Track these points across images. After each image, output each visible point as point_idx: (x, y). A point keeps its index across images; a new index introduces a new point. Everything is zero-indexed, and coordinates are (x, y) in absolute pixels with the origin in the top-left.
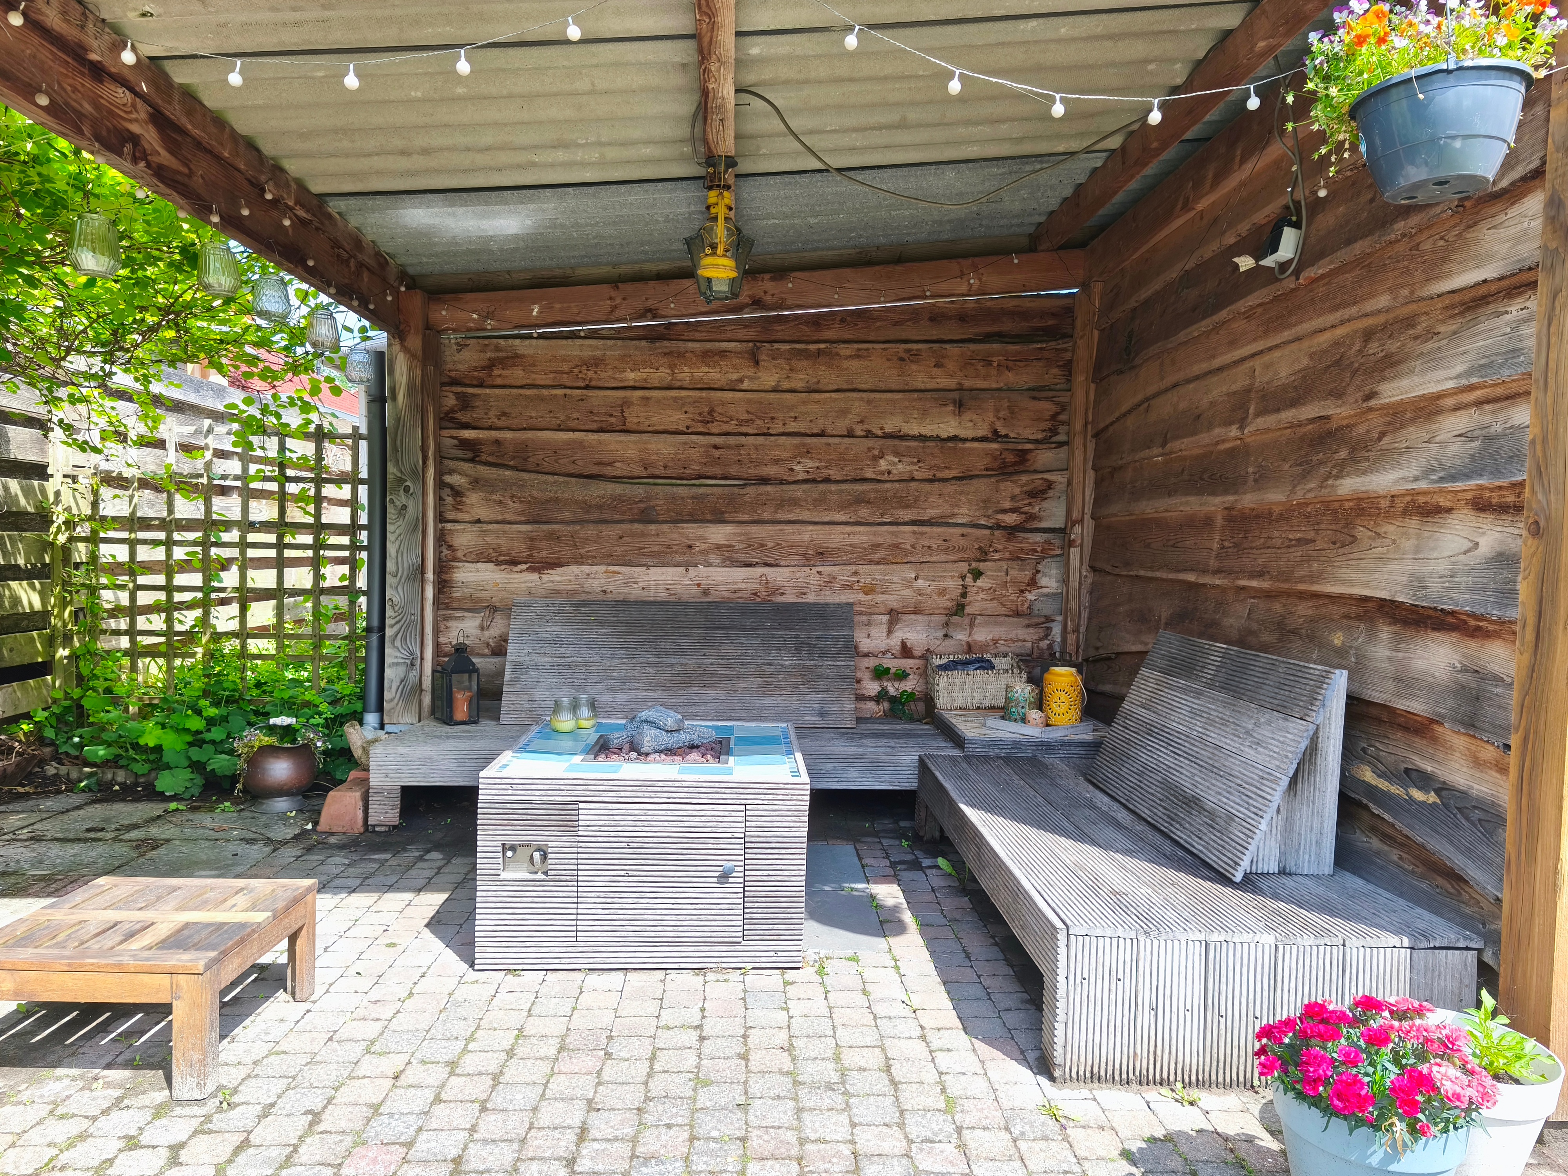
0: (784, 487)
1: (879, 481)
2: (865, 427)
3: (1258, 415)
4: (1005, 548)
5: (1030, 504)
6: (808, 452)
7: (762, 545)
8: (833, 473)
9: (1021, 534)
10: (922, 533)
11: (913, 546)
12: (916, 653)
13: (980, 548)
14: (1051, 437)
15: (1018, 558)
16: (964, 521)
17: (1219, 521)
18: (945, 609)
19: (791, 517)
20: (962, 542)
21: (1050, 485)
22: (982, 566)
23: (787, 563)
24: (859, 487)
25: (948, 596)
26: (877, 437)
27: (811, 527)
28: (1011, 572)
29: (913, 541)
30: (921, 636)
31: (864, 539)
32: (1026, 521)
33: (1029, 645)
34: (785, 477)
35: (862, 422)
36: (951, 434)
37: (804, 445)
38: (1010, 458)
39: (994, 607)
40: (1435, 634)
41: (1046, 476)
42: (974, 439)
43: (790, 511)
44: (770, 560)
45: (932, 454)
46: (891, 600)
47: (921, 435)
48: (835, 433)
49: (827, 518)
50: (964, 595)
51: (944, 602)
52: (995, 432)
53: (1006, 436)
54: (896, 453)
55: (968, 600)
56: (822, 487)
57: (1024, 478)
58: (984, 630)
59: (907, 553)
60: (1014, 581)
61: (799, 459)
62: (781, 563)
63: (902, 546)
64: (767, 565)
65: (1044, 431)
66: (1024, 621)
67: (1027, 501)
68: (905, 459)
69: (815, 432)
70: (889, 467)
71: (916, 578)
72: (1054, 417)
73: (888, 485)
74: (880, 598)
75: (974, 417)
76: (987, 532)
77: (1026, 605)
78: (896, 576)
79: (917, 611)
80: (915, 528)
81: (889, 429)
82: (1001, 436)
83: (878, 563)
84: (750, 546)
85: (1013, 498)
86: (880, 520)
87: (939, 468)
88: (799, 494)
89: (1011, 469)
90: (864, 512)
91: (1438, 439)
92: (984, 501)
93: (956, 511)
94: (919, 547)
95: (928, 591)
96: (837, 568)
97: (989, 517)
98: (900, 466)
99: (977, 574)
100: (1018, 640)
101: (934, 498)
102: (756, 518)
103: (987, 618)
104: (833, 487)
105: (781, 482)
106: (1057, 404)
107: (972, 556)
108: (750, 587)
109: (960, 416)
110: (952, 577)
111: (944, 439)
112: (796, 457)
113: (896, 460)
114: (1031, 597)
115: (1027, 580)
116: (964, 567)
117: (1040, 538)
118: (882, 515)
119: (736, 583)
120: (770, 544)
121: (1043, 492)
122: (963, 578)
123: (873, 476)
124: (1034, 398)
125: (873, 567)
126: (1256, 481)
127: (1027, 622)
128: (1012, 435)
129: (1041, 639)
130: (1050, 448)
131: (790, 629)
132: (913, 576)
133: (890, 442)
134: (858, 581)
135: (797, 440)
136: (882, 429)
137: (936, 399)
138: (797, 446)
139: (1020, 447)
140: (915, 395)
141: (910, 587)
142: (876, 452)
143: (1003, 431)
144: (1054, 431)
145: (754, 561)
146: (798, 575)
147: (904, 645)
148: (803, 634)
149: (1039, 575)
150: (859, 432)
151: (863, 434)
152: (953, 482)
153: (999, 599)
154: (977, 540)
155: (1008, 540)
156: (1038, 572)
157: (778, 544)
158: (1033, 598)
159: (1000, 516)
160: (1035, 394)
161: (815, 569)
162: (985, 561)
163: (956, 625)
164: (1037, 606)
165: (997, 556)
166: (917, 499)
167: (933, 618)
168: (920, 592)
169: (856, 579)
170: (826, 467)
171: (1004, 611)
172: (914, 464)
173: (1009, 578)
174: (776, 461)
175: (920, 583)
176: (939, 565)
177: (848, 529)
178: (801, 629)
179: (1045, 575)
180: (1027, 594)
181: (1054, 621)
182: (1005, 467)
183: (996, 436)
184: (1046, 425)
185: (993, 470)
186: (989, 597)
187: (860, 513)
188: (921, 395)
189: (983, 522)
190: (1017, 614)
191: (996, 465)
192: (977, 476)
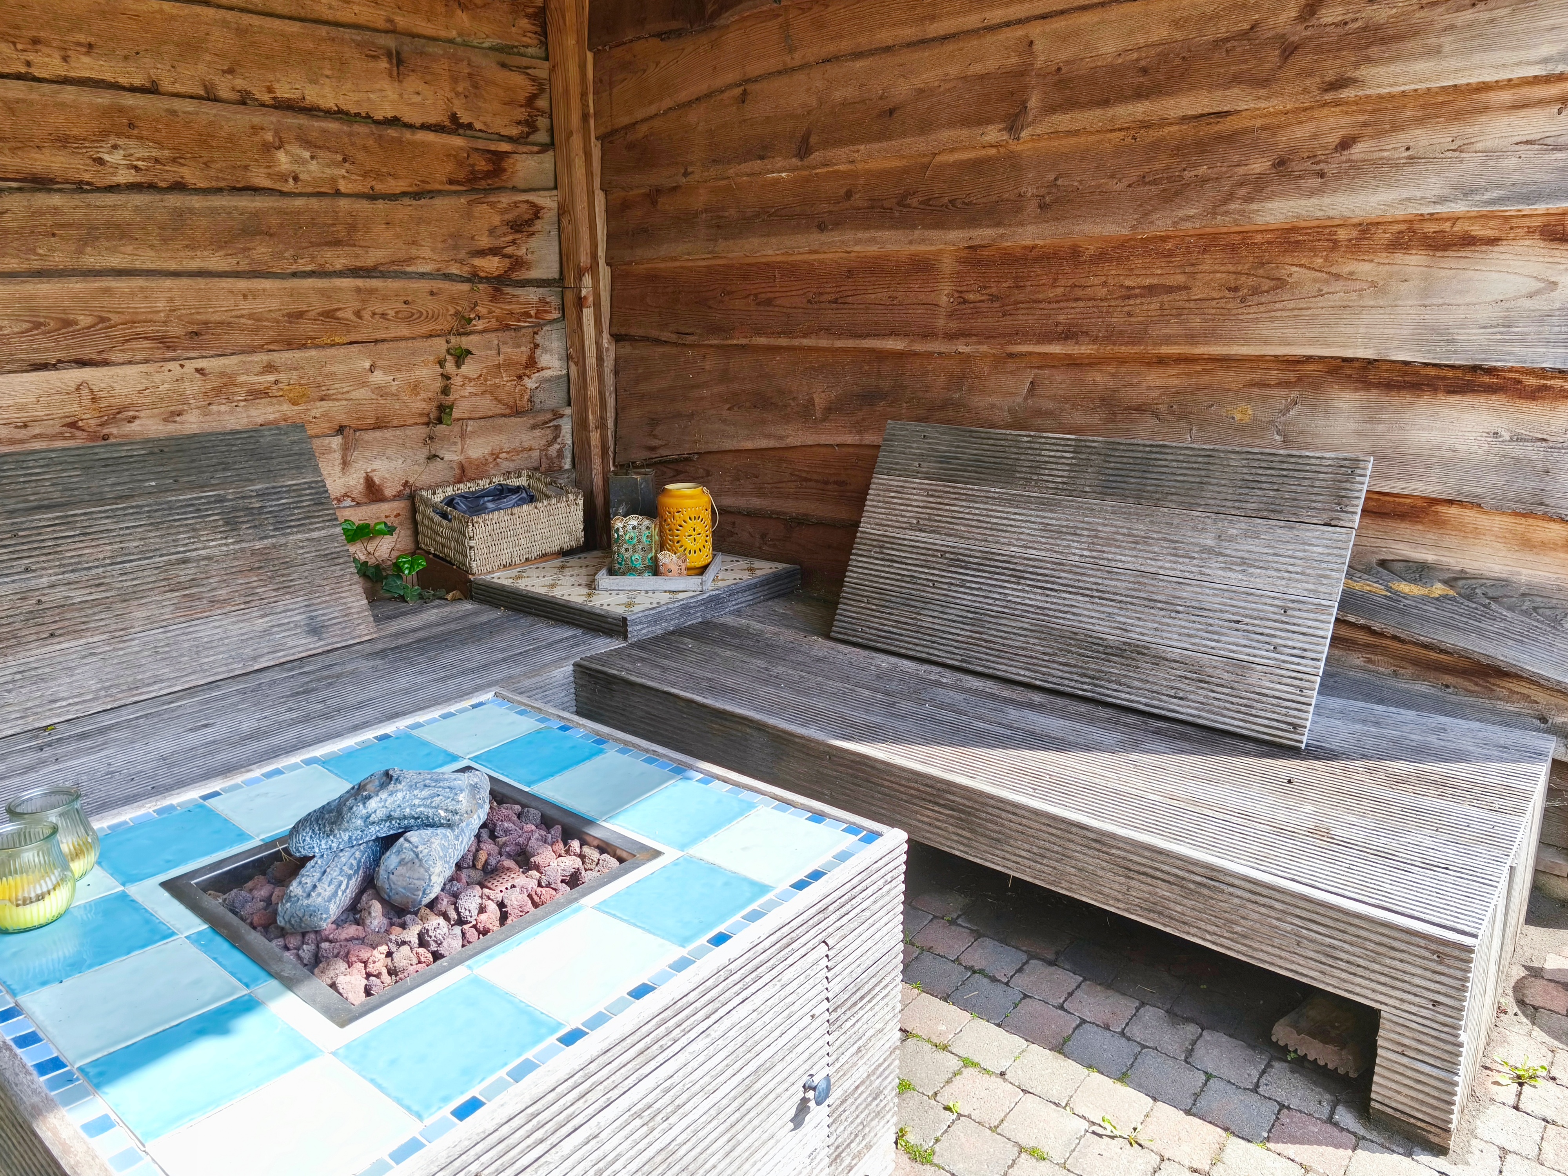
0: (92, 198)
1: (282, 194)
2: (239, 83)
3: (1052, 109)
4: (490, 312)
5: (514, 242)
6: (131, 125)
7: (67, 323)
8: (190, 174)
9: (509, 290)
10: (372, 291)
11: (358, 314)
12: (389, 492)
13: (457, 313)
14: (528, 134)
15: (508, 327)
16: (427, 268)
17: (948, 265)
18: (421, 415)
19: (115, 261)
20: (431, 305)
21: (537, 212)
22: (465, 342)
23: (127, 356)
24: (245, 202)
25: (423, 395)
26: (263, 105)
27: (168, 283)
28: (505, 349)
29: (358, 305)
30: (393, 464)
31: (274, 304)
32: (512, 269)
33: (536, 454)
34: (87, 177)
35: (231, 71)
36: (389, 115)
37: (121, 110)
38: (482, 165)
39: (486, 405)
40: (1453, 399)
41: (532, 197)
42: (425, 127)
43: (113, 250)
44: (87, 353)
45: (365, 148)
46: (338, 411)
47: (340, 111)
48: (179, 88)
49: (194, 265)
50: (445, 391)
51: (419, 404)
52: (454, 118)
53: (470, 126)
54: (307, 143)
55: (451, 398)
56: (174, 200)
57: (505, 199)
58: (480, 441)
59: (348, 326)
60: (508, 364)
61: (113, 139)
62: (114, 357)
63: (339, 314)
64: (83, 363)
65: (519, 123)
66: (528, 421)
67: (511, 238)
68: (321, 153)
69: (137, 82)
70: (295, 167)
71: (372, 369)
72: (531, 100)
73: (299, 202)
74: (318, 409)
75: (421, 87)
76: (466, 287)
77: (526, 397)
78: (340, 368)
79: (380, 425)
80: (360, 282)
81: (284, 91)
82: (462, 126)
83: (303, 346)
84: (37, 325)
85: (492, 231)
86: (294, 268)
87: (379, 176)
88: (126, 215)
89: (483, 184)
90: (262, 251)
91: (1479, 146)
92: (451, 236)
93: (414, 251)
94: (366, 314)
95: (394, 389)
96: (234, 359)
97: (461, 262)
98: (314, 166)
99: (461, 356)
100: (524, 450)
101: (379, 228)
102: (36, 265)
103: (482, 422)
104: (196, 202)
105: (81, 187)
106: (534, 79)
107: (446, 327)
108: (61, 413)
109: (400, 81)
110: (425, 363)
111: (377, 123)
112: (105, 134)
113: (307, 155)
114: (530, 383)
115: (524, 359)
116: (440, 345)
117: (532, 294)
118: (295, 258)
119: (23, 407)
120: (84, 320)
121: (529, 222)
122: (441, 363)
123: (267, 183)
124: (503, 65)
125: (298, 354)
126: (1043, 206)
127: (532, 421)
128: (478, 125)
129: (550, 444)
130: (532, 153)
131: (202, 487)
132: (367, 365)
133: (293, 120)
134: (276, 382)
135: (104, 98)
136: (270, 90)
137: (359, 45)
138: (106, 112)
139: (493, 147)
140: (323, 31)
141: (364, 384)
142: (269, 137)
143: (465, 119)
144: (531, 126)
145: (51, 357)
146: (158, 378)
147: (369, 483)
148: (230, 493)
149: (538, 352)
150: (224, 93)
151: (235, 96)
152: (407, 201)
153: (492, 392)
154: (453, 300)
155: (494, 299)
156: (536, 346)
157: (102, 320)
158: (534, 386)
159: (478, 262)
160: (503, 57)
161: (190, 366)
162: (468, 334)
163: (443, 438)
164: (540, 396)
165: (480, 325)
166: (352, 228)
167: (409, 432)
168: (381, 391)
169: (271, 378)
170: (174, 160)
171: (500, 409)
172: (338, 165)
173: (502, 357)
174: (63, 141)
175: (378, 377)
176: (403, 344)
177: (242, 284)
178: (222, 484)
179: (545, 351)
180: (526, 380)
181: (562, 416)
182: (476, 179)
183: (455, 126)
184: (521, 114)
185: (458, 183)
186: (479, 390)
187: (254, 254)
188: (334, 32)
189: (454, 270)
190: (517, 412)
191: (461, 176)
192: (439, 192)
